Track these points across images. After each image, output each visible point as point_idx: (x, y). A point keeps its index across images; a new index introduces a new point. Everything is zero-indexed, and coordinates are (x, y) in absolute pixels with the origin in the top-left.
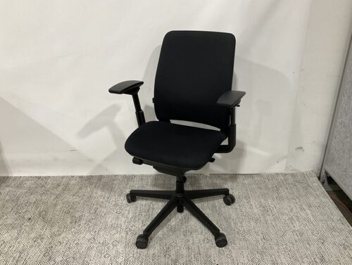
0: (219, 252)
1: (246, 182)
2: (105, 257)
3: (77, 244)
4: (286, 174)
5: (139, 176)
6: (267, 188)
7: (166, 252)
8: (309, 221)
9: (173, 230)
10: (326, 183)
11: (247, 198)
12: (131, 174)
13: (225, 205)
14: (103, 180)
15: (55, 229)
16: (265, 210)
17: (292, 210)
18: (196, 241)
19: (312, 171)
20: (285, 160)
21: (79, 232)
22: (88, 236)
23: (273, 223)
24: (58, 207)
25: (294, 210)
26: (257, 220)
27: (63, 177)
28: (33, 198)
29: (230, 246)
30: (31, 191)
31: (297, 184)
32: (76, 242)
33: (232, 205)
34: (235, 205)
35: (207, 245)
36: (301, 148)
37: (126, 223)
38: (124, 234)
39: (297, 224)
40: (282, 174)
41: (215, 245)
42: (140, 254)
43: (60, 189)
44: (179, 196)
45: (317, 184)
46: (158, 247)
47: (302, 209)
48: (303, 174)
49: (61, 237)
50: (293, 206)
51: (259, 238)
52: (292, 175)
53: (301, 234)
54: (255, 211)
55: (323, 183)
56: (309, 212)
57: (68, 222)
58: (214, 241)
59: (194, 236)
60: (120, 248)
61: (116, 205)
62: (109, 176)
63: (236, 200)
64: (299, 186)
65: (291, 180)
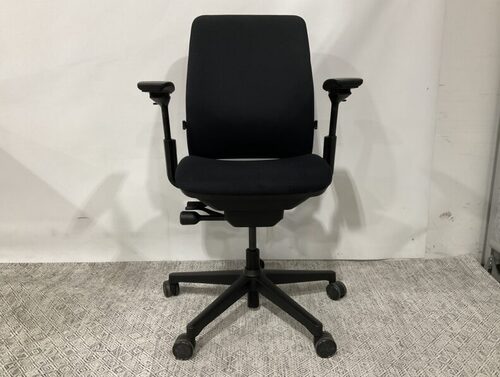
0: (322, 365)
1: (362, 270)
2: (115, 371)
3: (70, 352)
4: (426, 261)
5: (187, 262)
6: (398, 278)
7: (228, 364)
8: (476, 321)
9: (241, 334)
10: (495, 270)
11: (366, 290)
12: (174, 259)
13: (329, 299)
14: (128, 268)
15: (36, 331)
16: (398, 307)
17: (443, 306)
18: (281, 348)
19: (470, 254)
20: (425, 236)
21: (76, 335)
22: (91, 341)
23: (415, 324)
24: (47, 301)
25: (448, 306)
26: (385, 320)
27: (63, 265)
28: (7, 289)
29: (340, 356)
30: (7, 280)
31: (447, 273)
32: (67, 350)
33: (342, 300)
34: (347, 300)
35: (301, 355)
36: (448, 215)
37: (159, 324)
38: (153, 340)
39: (456, 326)
40: (420, 259)
41: (314, 354)
42: (179, 367)
43: (56, 279)
44: (252, 274)
45: (481, 272)
46: (211, 356)
47: (461, 305)
48: (455, 259)
49: (44, 342)
50: (444, 300)
51: (392, 344)
52: (438, 261)
53: (467, 339)
54: (382, 307)
55: (490, 271)
56: (473, 309)
57: (60, 322)
58: (313, 349)
59: (278, 342)
60: (144, 358)
61: (145, 299)
62: (138, 263)
63: (348, 293)
64: (450, 276)
65: (436, 268)
